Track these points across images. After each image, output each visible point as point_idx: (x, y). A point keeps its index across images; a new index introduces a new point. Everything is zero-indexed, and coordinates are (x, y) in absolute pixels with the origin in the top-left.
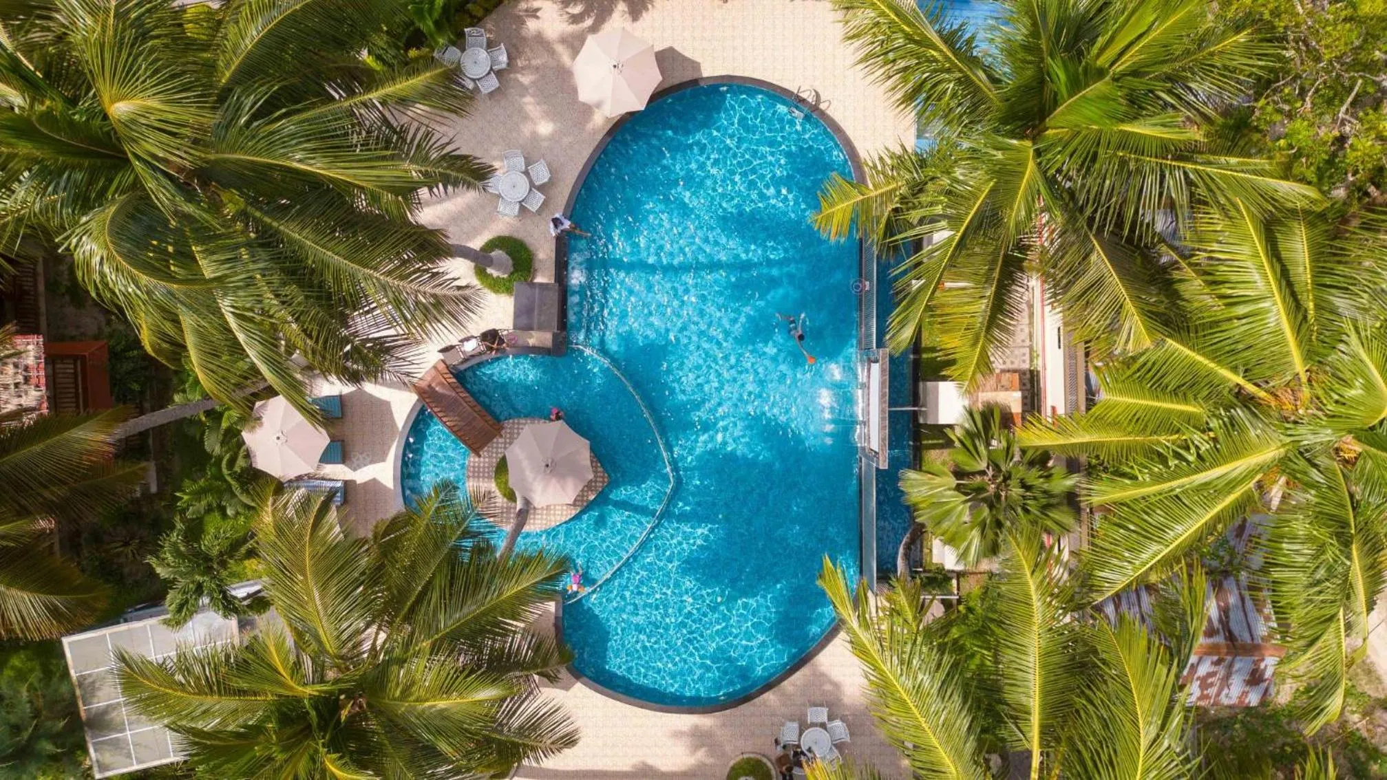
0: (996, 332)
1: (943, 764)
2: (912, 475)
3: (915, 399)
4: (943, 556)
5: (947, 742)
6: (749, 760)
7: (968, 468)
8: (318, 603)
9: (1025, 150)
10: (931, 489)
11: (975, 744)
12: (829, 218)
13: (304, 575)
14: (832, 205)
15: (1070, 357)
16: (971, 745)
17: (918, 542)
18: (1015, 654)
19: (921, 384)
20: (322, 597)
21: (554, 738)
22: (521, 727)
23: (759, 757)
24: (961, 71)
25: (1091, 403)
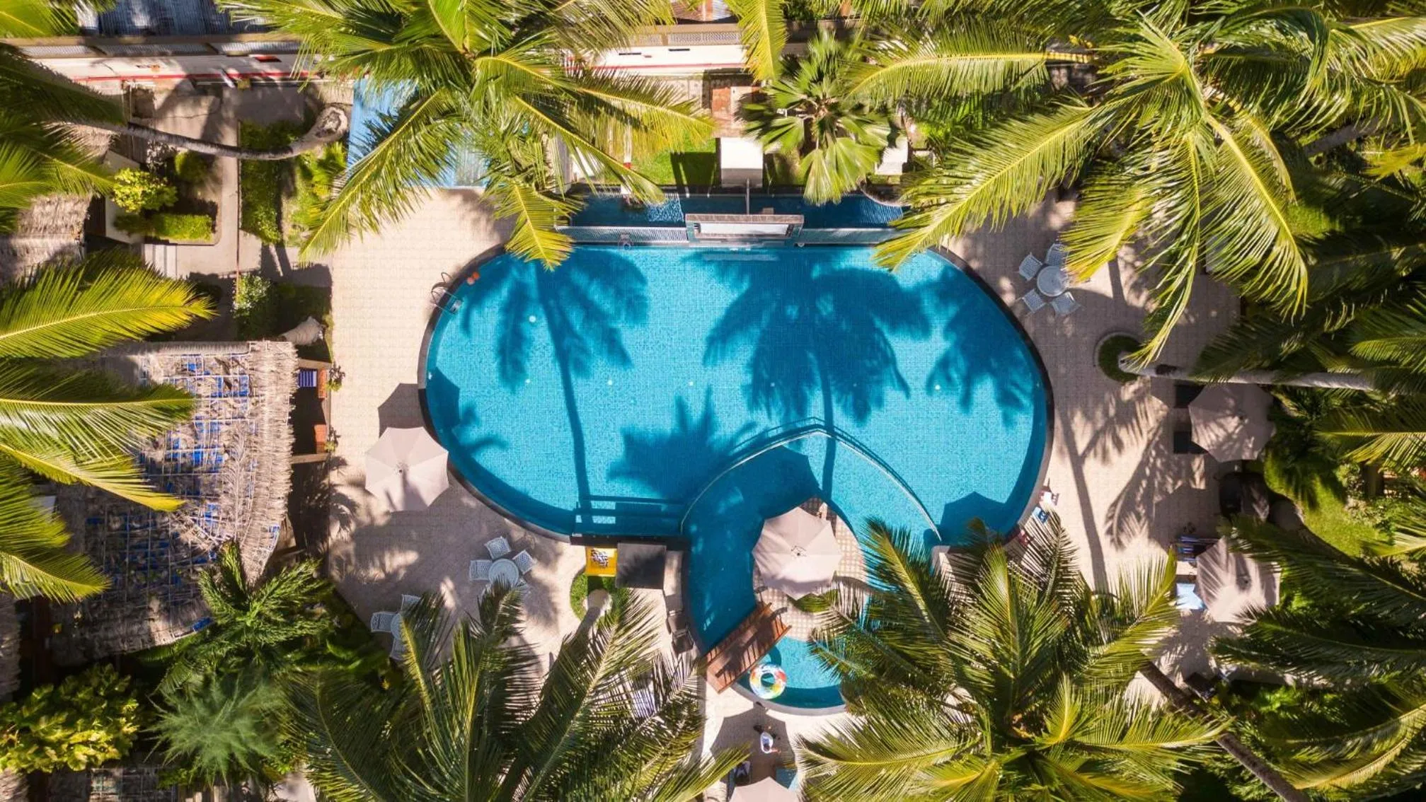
0: (656, 97)
1: (1057, 144)
2: (810, 191)
3: (740, 190)
4: (892, 164)
5: (1035, 140)
6: (1100, 360)
7: (802, 136)
8: (909, 756)
9: (484, 65)
10: (824, 174)
11: (1036, 115)
12: (548, 251)
13: (881, 767)
14: (537, 251)
15: (697, 39)
16: (1038, 118)
17: (878, 188)
18: (957, 80)
19: (724, 185)
20: (903, 751)
21: (1051, 533)
22: (1043, 565)
23: (1098, 348)
24: (408, 128)
25: (733, 19)
